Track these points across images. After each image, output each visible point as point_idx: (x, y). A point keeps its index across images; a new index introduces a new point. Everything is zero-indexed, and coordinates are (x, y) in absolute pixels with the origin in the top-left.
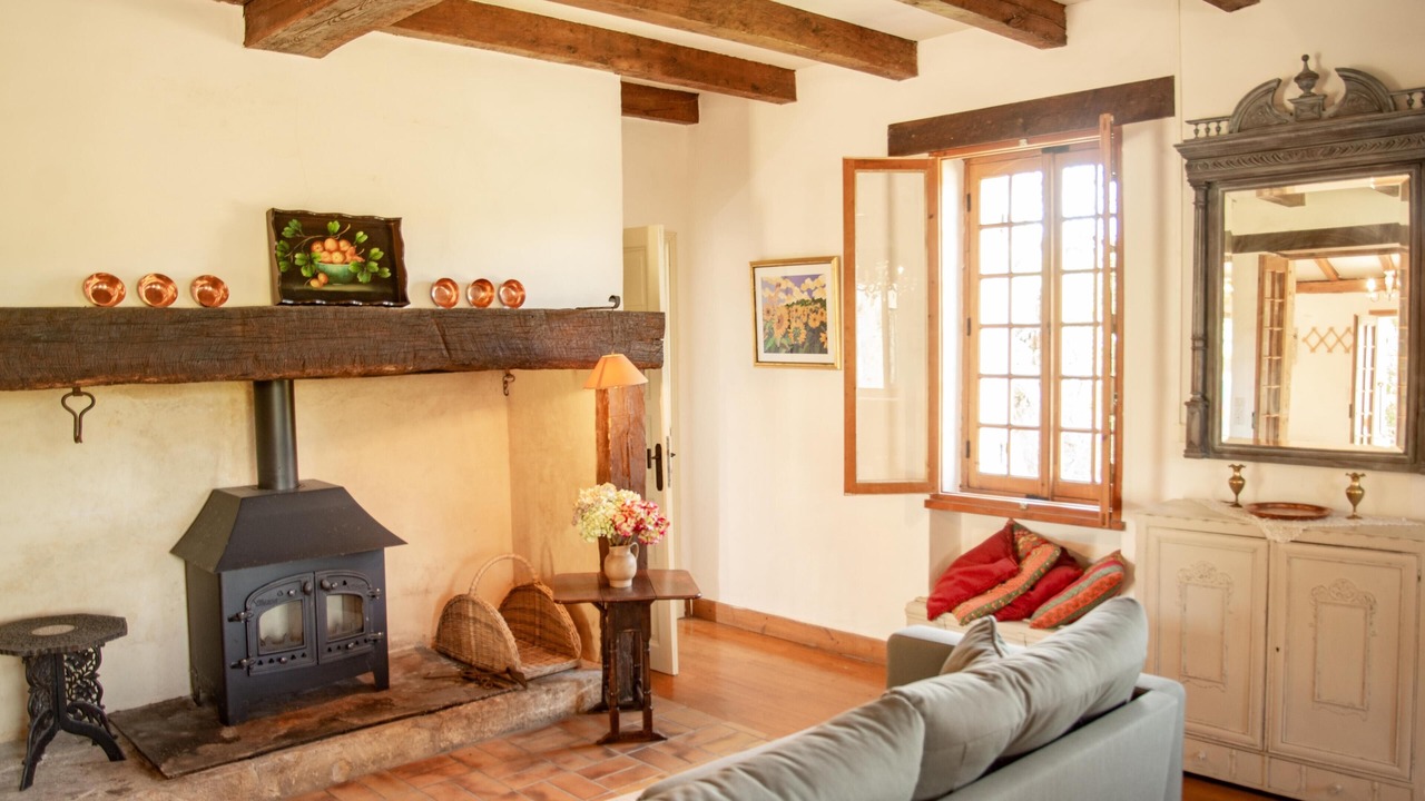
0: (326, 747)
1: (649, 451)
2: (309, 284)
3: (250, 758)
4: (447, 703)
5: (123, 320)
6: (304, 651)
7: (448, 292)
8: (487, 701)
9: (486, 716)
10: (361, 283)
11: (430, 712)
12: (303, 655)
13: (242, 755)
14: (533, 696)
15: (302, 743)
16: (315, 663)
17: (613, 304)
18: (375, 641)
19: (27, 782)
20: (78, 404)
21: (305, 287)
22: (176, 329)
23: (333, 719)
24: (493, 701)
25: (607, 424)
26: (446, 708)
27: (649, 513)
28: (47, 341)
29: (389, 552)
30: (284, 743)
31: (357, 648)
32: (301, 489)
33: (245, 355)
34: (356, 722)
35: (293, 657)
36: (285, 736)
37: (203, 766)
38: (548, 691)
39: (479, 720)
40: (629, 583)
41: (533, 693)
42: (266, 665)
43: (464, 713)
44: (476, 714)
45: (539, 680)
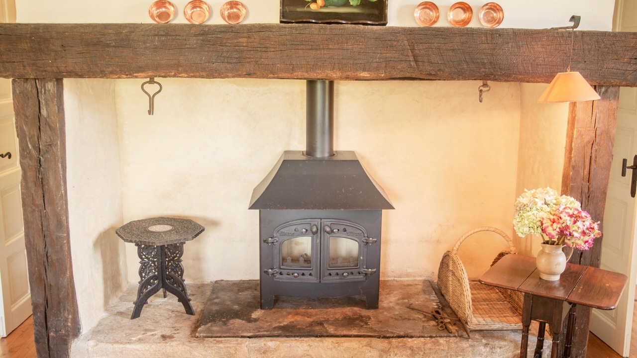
0: (298, 344)
1: (625, 161)
2: (309, 6)
3: (249, 337)
4: (402, 334)
5: (162, 33)
6: (311, 272)
7: (431, 13)
8: (433, 339)
9: (428, 351)
10: (352, 6)
11: (385, 337)
12: (310, 275)
13: (245, 334)
14: (471, 346)
15: (287, 336)
16: (318, 281)
17: (572, 24)
18: (366, 274)
19: (136, 314)
20: (152, 89)
21: (305, 9)
22: (197, 40)
23: (321, 324)
24: (438, 342)
25: (573, 133)
26: (399, 337)
27: (575, 222)
28: (114, 47)
29: (384, 212)
30: (276, 333)
31: (351, 277)
32: (335, 158)
33: (248, 60)
34: (331, 330)
35: (303, 274)
36: (280, 328)
37: (219, 335)
38: (486, 345)
39: (422, 353)
40: (557, 278)
41: (472, 343)
42: (285, 276)
43: (409, 345)
44: (419, 348)
45: (485, 333)
